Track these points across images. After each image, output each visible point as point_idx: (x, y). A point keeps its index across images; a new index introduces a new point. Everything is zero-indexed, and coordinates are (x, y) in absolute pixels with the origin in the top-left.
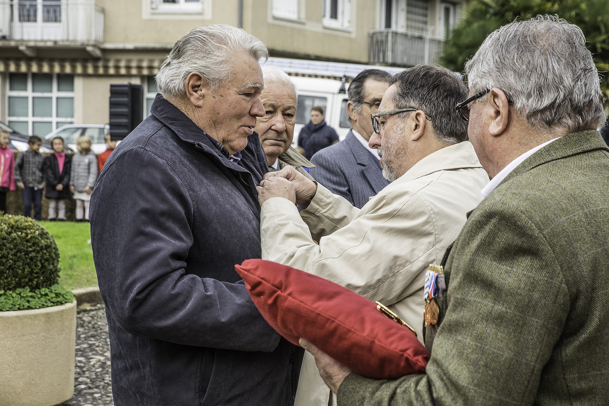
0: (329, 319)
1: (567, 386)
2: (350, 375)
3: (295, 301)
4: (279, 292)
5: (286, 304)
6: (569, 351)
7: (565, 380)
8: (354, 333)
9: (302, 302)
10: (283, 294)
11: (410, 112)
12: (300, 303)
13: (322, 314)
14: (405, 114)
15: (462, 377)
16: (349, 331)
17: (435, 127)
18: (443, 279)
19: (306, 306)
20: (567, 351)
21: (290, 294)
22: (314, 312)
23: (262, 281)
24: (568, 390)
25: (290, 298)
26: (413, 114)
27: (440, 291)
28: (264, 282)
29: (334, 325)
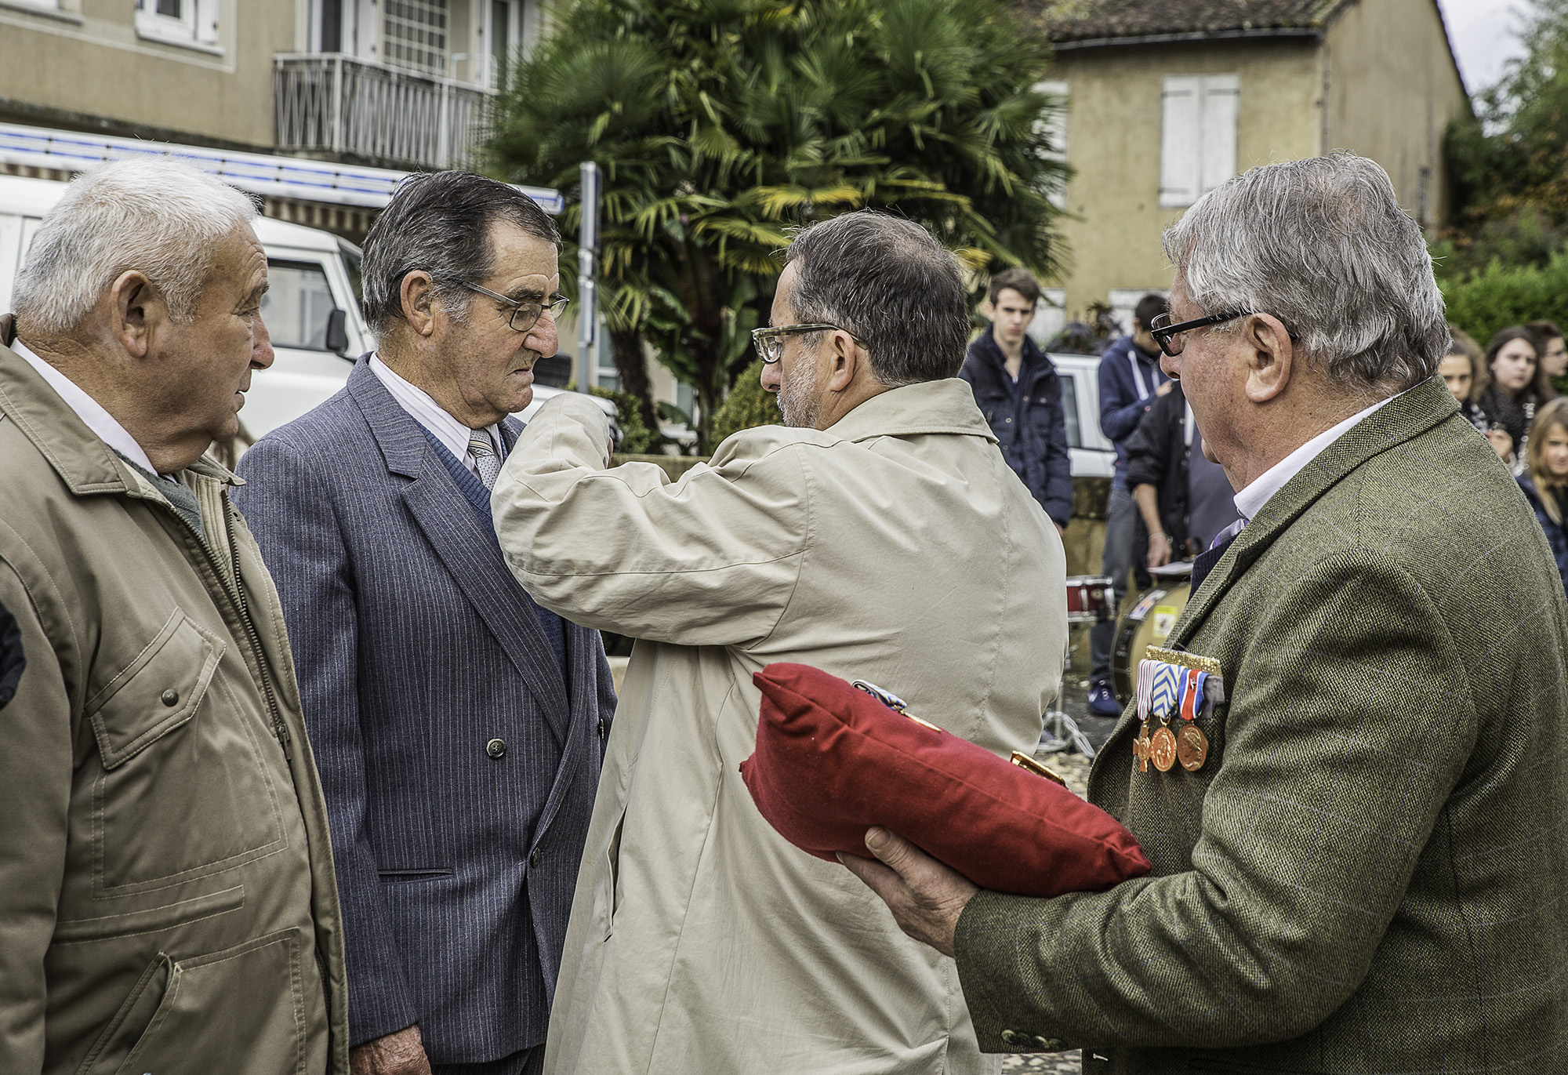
0: (951, 780)
1: (1455, 877)
2: (976, 896)
3: (880, 744)
4: (846, 728)
5: (861, 751)
6: (1462, 813)
7: (1453, 867)
8: (1002, 805)
9: (895, 747)
10: (852, 730)
11: (825, 332)
12: (891, 749)
13: (936, 769)
14: (814, 334)
15: (1282, 869)
16: (993, 801)
17: (875, 363)
18: (1220, 685)
19: (905, 755)
20: (1461, 815)
21: (867, 732)
22: (920, 766)
23: (813, 704)
24: (1457, 884)
25: (868, 738)
26: (831, 335)
27: (1211, 705)
28: (817, 707)
29: (961, 791)
